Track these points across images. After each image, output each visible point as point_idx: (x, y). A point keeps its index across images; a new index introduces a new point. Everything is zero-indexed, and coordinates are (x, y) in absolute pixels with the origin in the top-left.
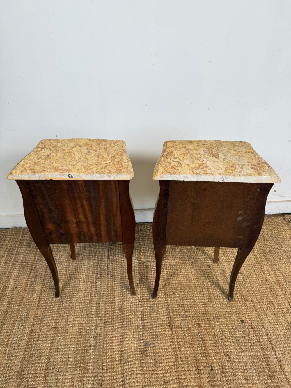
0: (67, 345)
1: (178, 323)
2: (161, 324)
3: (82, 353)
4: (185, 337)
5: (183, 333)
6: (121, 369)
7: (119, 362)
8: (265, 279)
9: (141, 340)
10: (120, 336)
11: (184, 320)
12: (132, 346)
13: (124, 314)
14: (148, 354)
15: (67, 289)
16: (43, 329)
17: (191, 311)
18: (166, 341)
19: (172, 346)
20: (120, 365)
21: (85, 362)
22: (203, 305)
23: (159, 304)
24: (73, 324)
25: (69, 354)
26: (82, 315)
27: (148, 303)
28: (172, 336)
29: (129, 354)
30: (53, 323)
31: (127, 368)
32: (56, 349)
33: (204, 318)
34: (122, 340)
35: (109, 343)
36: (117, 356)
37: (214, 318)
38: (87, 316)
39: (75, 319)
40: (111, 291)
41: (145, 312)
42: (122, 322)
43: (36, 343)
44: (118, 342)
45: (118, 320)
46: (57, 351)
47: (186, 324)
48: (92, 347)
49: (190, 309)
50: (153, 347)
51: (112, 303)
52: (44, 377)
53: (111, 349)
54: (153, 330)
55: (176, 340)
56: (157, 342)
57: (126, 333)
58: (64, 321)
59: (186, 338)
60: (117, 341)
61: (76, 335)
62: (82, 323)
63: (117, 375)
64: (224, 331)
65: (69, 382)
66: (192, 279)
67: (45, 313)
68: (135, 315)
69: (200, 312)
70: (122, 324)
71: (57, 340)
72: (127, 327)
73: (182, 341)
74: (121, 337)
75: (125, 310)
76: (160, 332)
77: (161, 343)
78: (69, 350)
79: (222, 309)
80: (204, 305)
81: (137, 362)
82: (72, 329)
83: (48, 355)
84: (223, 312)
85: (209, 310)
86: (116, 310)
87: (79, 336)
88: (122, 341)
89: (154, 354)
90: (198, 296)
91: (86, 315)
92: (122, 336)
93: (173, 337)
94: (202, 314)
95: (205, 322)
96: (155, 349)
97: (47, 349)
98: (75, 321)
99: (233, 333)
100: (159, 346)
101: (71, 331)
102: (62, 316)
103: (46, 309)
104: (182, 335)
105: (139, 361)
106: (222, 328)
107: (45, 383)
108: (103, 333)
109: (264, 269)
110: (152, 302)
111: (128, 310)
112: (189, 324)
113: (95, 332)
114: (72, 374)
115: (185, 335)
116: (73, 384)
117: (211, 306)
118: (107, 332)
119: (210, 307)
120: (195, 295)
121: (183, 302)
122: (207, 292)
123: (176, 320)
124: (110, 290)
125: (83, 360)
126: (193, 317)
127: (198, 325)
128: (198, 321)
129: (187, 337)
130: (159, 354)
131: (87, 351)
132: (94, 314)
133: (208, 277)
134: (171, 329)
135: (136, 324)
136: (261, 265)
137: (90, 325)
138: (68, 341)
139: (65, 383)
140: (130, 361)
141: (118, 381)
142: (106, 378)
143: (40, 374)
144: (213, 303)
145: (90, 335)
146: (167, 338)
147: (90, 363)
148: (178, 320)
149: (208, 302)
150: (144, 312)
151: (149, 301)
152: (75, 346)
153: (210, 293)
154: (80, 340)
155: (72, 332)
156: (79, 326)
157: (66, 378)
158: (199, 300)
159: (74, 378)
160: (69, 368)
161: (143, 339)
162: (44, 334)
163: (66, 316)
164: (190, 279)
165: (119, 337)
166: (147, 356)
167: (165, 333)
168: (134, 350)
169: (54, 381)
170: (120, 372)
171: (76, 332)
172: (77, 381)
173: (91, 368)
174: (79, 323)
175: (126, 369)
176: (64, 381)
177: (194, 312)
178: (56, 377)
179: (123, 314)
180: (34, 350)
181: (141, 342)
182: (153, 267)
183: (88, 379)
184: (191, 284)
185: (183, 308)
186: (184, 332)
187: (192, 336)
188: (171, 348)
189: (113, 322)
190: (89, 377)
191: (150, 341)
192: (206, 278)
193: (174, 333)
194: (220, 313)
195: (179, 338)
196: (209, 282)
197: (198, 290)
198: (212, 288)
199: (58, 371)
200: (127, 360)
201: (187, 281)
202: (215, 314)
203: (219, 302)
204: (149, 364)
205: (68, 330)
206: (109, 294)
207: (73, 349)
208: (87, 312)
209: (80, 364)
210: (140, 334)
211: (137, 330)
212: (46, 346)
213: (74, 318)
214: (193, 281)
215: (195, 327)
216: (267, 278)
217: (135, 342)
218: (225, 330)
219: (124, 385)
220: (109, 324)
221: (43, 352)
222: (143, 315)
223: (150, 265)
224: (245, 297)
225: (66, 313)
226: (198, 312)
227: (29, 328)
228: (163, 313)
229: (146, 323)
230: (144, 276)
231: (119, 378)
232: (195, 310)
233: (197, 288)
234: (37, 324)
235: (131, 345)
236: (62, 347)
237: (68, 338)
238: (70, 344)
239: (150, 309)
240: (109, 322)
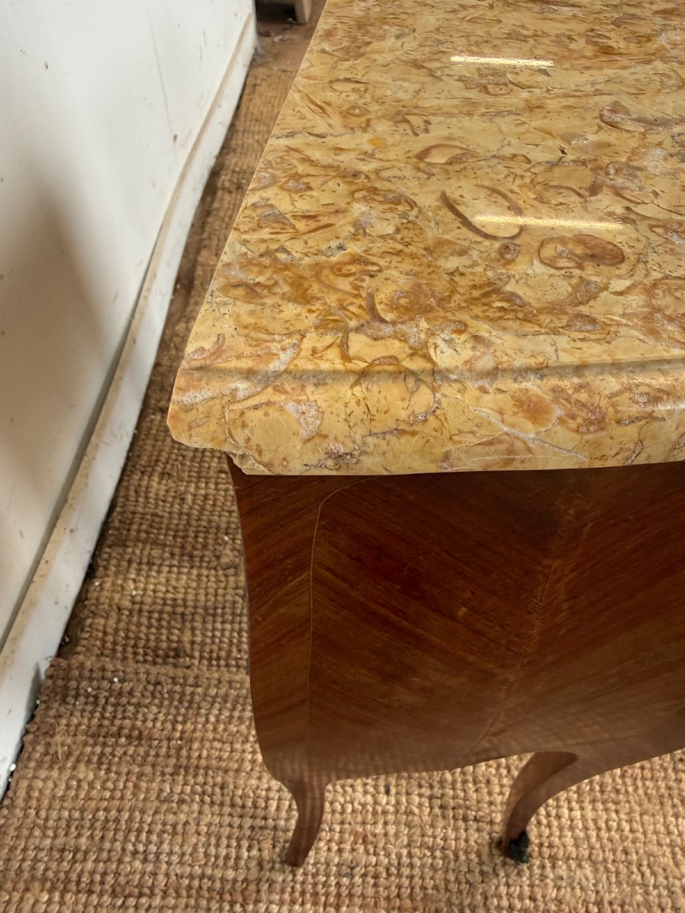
15: (422, 878)
24: (586, 828)
39: (565, 821)
82: (609, 829)
101: (616, 837)
102: (559, 888)
155: (620, 829)
163: (554, 867)
205: (614, 851)
213: (561, 829)
225: (543, 867)
238: (669, 833)
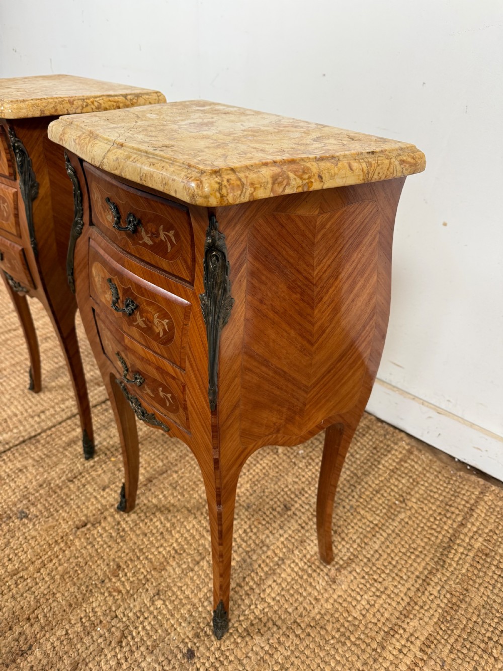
1: (98, 532)
2: (78, 507)
4: (72, 560)
5: (80, 552)
8: (374, 645)
9: (27, 498)
10: (18, 469)
11: (112, 538)
12: (8, 494)
17: (142, 537)
18: (46, 536)
19: (39, 551)
22: (174, 549)
24: (10, 408)
26: (31, 408)
27: (112, 465)
28: (62, 538)
33: (143, 570)
34: (13, 474)
38: (31, 413)
41: (89, 473)
42: (48, 456)
45: (48, 449)
47: (105, 546)
49: (145, 534)
50: (23, 524)
54: (58, 504)
55: (56, 549)
56: (37, 523)
57: (30, 472)
58: (9, 398)
62: (16, 416)
64: (136, 628)
68: (74, 463)
70: (43, 459)
72: (42, 466)
73: (60, 560)
75: (75, 446)
76: (60, 515)
79: (193, 593)
80: (176, 552)
85: (168, 568)
88: (10, 477)
90: (188, 531)
91: (34, 411)
92: (21, 471)
93: (60, 541)
94: (150, 560)
96: (19, 529)
99: (142, 649)
100: (29, 531)
104: (75, 552)
106: (142, 619)
109: (404, 625)
111: (76, 450)
112: (108, 550)
117: (185, 566)
119: (179, 567)
120: (186, 523)
123: (102, 524)
126: (130, 548)
127: (116, 568)
128: (125, 563)
130: (11, 541)
134: (78, 528)
135: (55, 476)
136: (409, 612)
137: (19, 425)
144: (192, 566)
148: (103, 528)
149: (188, 554)
150: (87, 471)
151: (115, 466)
156: (9, 416)
158: (181, 536)
161: (29, 501)
163: (19, 395)
165: (15, 469)
167: (62, 524)
174: (15, 413)
177: (143, 544)
181: (22, 501)
185: (138, 522)
186: (84, 552)
187: (83, 572)
188: (35, 551)
189: (40, 446)
191: (32, 512)
193: (72, 537)
194: (179, 593)
195: (64, 551)
202: (168, 586)
208: (39, 408)
210: (38, 492)
211: (42, 483)
213: (20, 403)
215: (108, 565)
216: (383, 648)
217: (18, 494)
218: (140, 629)
220: (33, 444)
222: (81, 474)
224: (270, 624)
229: (67, 486)
232: (151, 543)
235: (9, 491)
240: (38, 441)
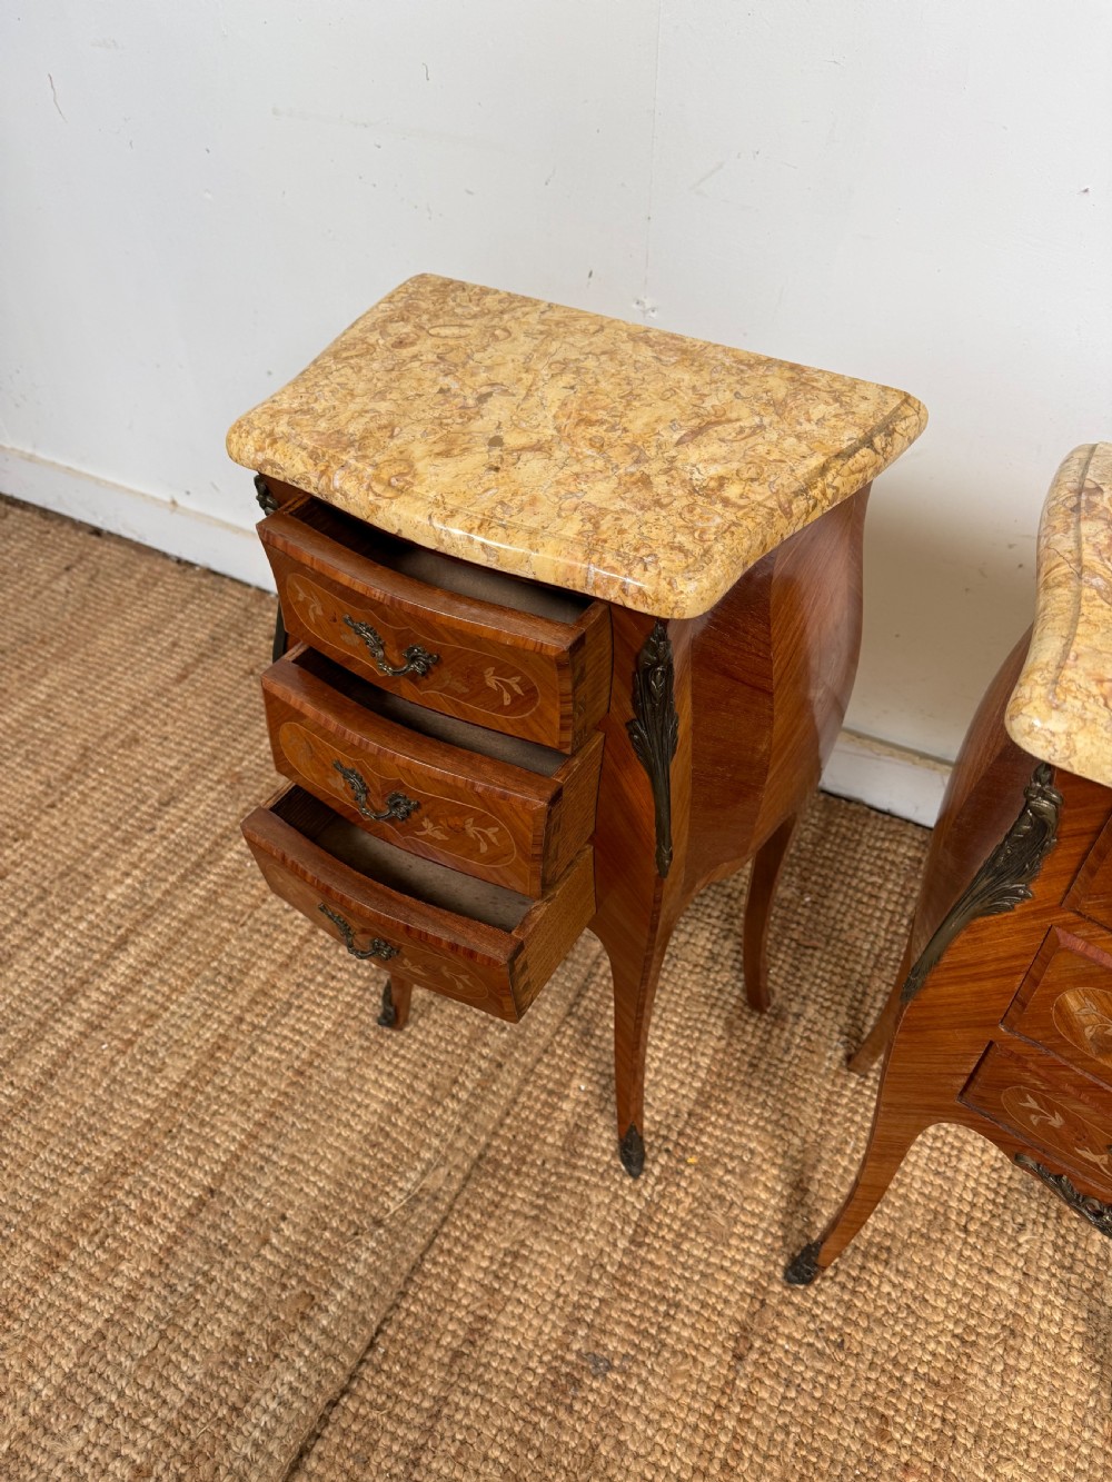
0: (306, 1164)
1: (786, 1352)
2: (704, 1305)
3: (335, 1231)
4: (779, 1437)
5: (783, 1413)
6: (436, 1392)
7: (446, 1360)
9: (579, 1321)
10: (507, 1253)
11: (821, 1353)
12: (530, 1325)
13: (575, 1167)
14: (577, 1407)
16: (261, 1056)
17: (878, 1331)
18: (686, 1400)
19: (699, 1441)
20: (442, 1374)
21: (325, 1275)
22: (955, 1336)
23: (743, 1209)
24: (368, 1094)
25: (291, 1204)
26: (416, 1077)
27: (699, 1177)
28: (723, 1393)
29: (501, 1351)
30: (304, 1048)
31: (462, 1404)
32: (262, 1157)
33: (929, 1407)
34: (505, 1271)
35: (450, 1252)
36: (451, 1327)
37: (977, 1438)
38: (429, 1092)
39: (384, 1080)
40: (572, 1038)
41: (666, 1213)
42: (547, 1197)
43: (214, 1094)
44: (485, 1270)
45: (535, 1180)
46: (262, 1168)
47: (821, 1379)
48: (381, 1231)
49: (880, 1322)
50: (617, 1387)
51: (551, 1093)
52: (169, 1236)
53: (445, 1282)
54: (656, 1311)
55: (730, 1424)
56: (644, 1374)
57: (541, 1253)
58: (345, 1064)
59: (784, 1444)
60: (485, 1264)
61: (353, 1147)
62: (399, 1111)
63: (410, 1405)
65: (236, 1313)
66: (971, 1184)
67: (298, 997)
68: (616, 1197)
69: (921, 1362)
70: (542, 1209)
71: (281, 1123)
72: (556, 1228)
73: (756, 1447)
74: (508, 1260)
75: (587, 1152)
76: (679, 1338)
77: (657, 1392)
78: (301, 1190)
79: (1050, 1420)
80: (964, 1342)
81: (514, 1406)
82: (353, 1115)
83: (223, 1163)
84: (1045, 1435)
85: (971, 1383)
86: (551, 1131)
87: (359, 1157)
88: (504, 1280)
89: (603, 1424)
90: (954, 1284)
91: (431, 1085)
92: (516, 1255)
93: (724, 1402)
94: (926, 1378)
95: (921, 1426)
96: (617, 1403)
97: (234, 1139)
98: (381, 1086)
100: (643, 1400)
101: (345, 1117)
102: (347, 1043)
103: (311, 981)
104: (773, 1416)
105: (522, 1409)
107: (161, 1262)
108: (447, 1199)
110: (721, 1183)
111: (598, 1162)
112: (833, 1386)
113: (424, 1174)
114: (260, 1290)
115: (785, 1429)
116: (243, 1333)
117: (999, 1368)
118: (467, 1203)
119: (990, 1372)
120: (939, 1268)
121: (863, 1268)
122: (1014, 1291)
123: (781, 1329)
124: (570, 1032)
125: (326, 1259)
126: (872, 1366)
127: (877, 1422)
128: (887, 1404)
129: (791, 1445)
130: (622, 1438)
131: (356, 1234)
132: (459, 1101)
133: (1058, 1217)
134: (739, 1358)
135: (601, 1244)
137: (422, 1135)
138: (316, 1153)
139: (221, 1305)
140: (487, 1385)
141: (400, 1432)
142: (365, 1389)
143: (165, 1216)
144: (1011, 1362)
145: (403, 1176)
146: (694, 1387)
147: (340, 1287)
148: (789, 1338)
149: (989, 1338)
150: (659, 1208)
151: (708, 1176)
152: (327, 1188)
153: (1025, 1299)
154: (358, 1178)
155: (347, 1125)
156: (381, 1117)
157: (233, 1290)
158: (949, 1302)
159: (257, 1308)
160: (265, 1258)
161: (590, 1326)
162: (253, 1076)
163: (362, 1047)
164: (961, 1178)
165: (501, 1256)
166: (570, 1409)
167: (700, 1358)
168: (531, 1346)
169: (190, 1275)
170: (426, 1404)
171: (360, 1132)
172: (260, 1328)
173: (332, 1308)
174: (389, 1105)
175: (458, 1407)
176: (221, 1295)
177: (890, 1346)
178: (205, 1263)
179: (567, 1164)
180: (191, 1117)
181: (574, 1333)
182: (806, 1029)
183: (302, 1346)
184: (953, 1204)
185: (846, 1297)
186: (789, 1409)
187: (820, 1455)
188: (691, 1445)
189: (511, 1175)
190: (308, 1341)
191: (616, 1352)
192: (1046, 1216)
193: (742, 1384)
194: (1025, 1431)
195: (748, 1422)
196: (1054, 1244)
197: (967, 1253)
198: (1054, 1284)
199: (223, 1249)
200: (481, 1369)
201: (938, 1181)
202: (996, 1424)
203: (1054, 1374)
204: (559, 1450)
205: (337, 1107)
206: (559, 1044)
207: (314, 1192)
208: (438, 1074)
209: (308, 1267)
210: (592, 1297)
211: (587, 1272)
212: (234, 1125)
213: (381, 1072)
214: (968, 1196)
215: (857, 1421)
217: (552, 1317)
219: (410, 1467)
220: (494, 1176)
221: (215, 1143)
222: (651, 1220)
223: (798, 1016)
225: (367, 1039)
226: (911, 1360)
227: (221, 1022)
228: (742, 1264)
229: (644, 1261)
230: (743, 1052)
231: (409, 1425)
232: (904, 1338)
233: (971, 1240)
234: (252, 1024)
235: (528, 1316)
236: (284, 1163)
237: (319, 1141)
238: (316, 1170)
239: (691, 1211)
240: (497, 1164)
